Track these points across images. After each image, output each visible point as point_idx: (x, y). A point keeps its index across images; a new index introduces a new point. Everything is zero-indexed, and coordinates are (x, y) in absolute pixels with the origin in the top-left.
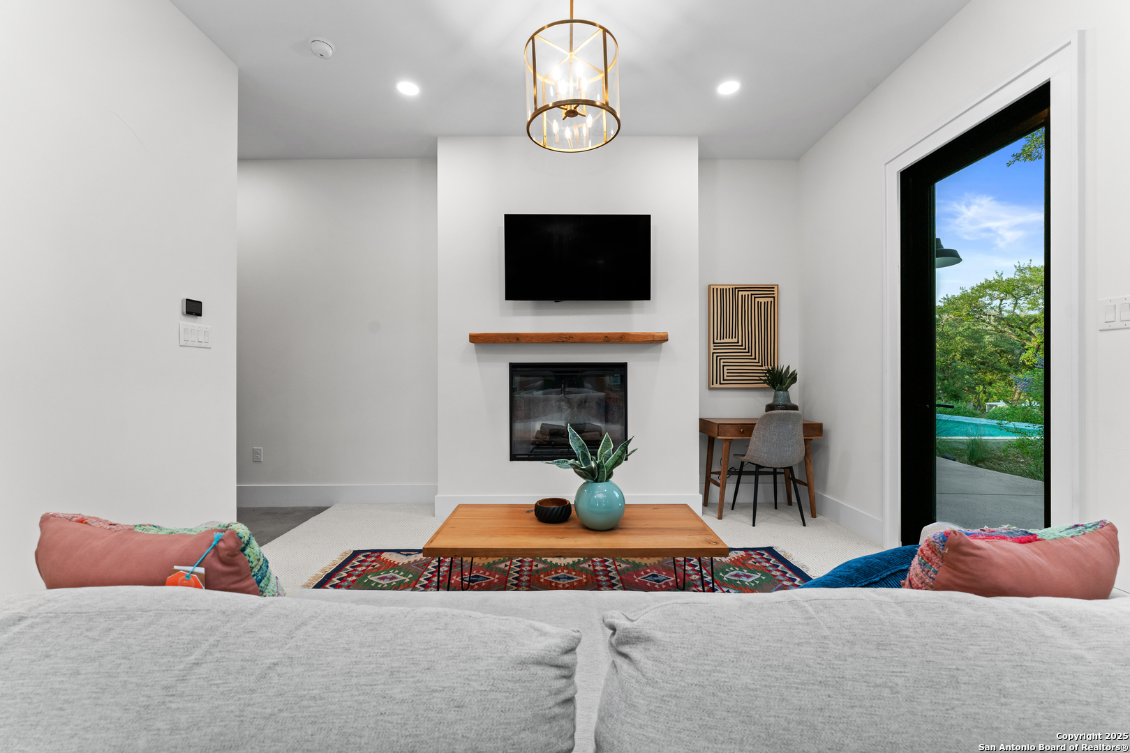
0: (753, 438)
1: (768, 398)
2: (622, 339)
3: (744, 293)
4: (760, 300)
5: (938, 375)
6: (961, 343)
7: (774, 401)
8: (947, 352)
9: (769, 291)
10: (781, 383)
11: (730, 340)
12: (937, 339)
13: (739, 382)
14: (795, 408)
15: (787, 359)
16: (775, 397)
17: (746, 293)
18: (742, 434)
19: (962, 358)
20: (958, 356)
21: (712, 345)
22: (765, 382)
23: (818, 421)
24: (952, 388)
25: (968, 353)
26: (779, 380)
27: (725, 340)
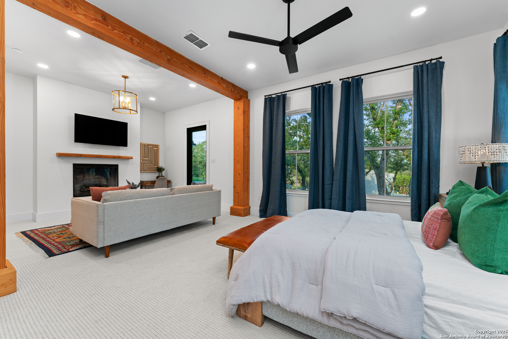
0: (156, 184)
1: (157, 174)
2: (119, 158)
3: (150, 146)
4: (155, 148)
5: (193, 169)
6: (199, 159)
7: (159, 175)
8: (195, 162)
9: (157, 146)
10: (161, 171)
11: (147, 159)
12: (193, 157)
13: (150, 170)
14: (164, 177)
15: (161, 165)
16: (159, 174)
17: (151, 146)
18: (152, 184)
19: (199, 164)
20: (198, 163)
21: (141, 160)
22: (156, 170)
23: (169, 180)
24: (197, 173)
25: (201, 162)
26: (160, 170)
27: (145, 159)
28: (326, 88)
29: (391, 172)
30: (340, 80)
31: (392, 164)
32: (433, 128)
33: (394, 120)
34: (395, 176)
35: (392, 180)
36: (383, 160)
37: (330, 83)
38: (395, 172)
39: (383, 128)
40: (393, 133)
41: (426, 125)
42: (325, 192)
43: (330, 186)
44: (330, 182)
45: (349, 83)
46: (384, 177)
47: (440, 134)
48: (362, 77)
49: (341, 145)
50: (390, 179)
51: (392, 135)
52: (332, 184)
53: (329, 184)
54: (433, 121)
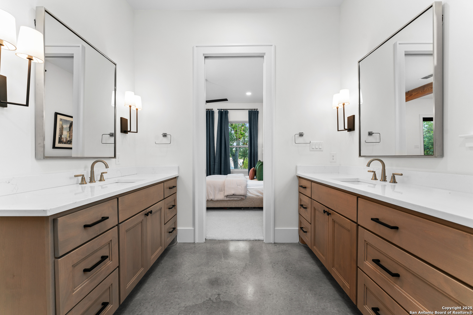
28: (211, 113)
29: (241, 158)
30: (218, 109)
31: (242, 153)
32: (255, 139)
33: (242, 126)
34: (244, 161)
35: (242, 164)
36: (237, 150)
37: (213, 110)
38: (243, 158)
39: (236, 131)
40: (242, 135)
41: (253, 137)
42: (211, 169)
43: (213, 166)
44: (213, 164)
45: (222, 112)
46: (237, 161)
47: (257, 142)
48: (228, 110)
49: (219, 144)
50: (241, 163)
51: (241, 136)
52: (214, 165)
53: (213, 165)
54: (255, 135)
